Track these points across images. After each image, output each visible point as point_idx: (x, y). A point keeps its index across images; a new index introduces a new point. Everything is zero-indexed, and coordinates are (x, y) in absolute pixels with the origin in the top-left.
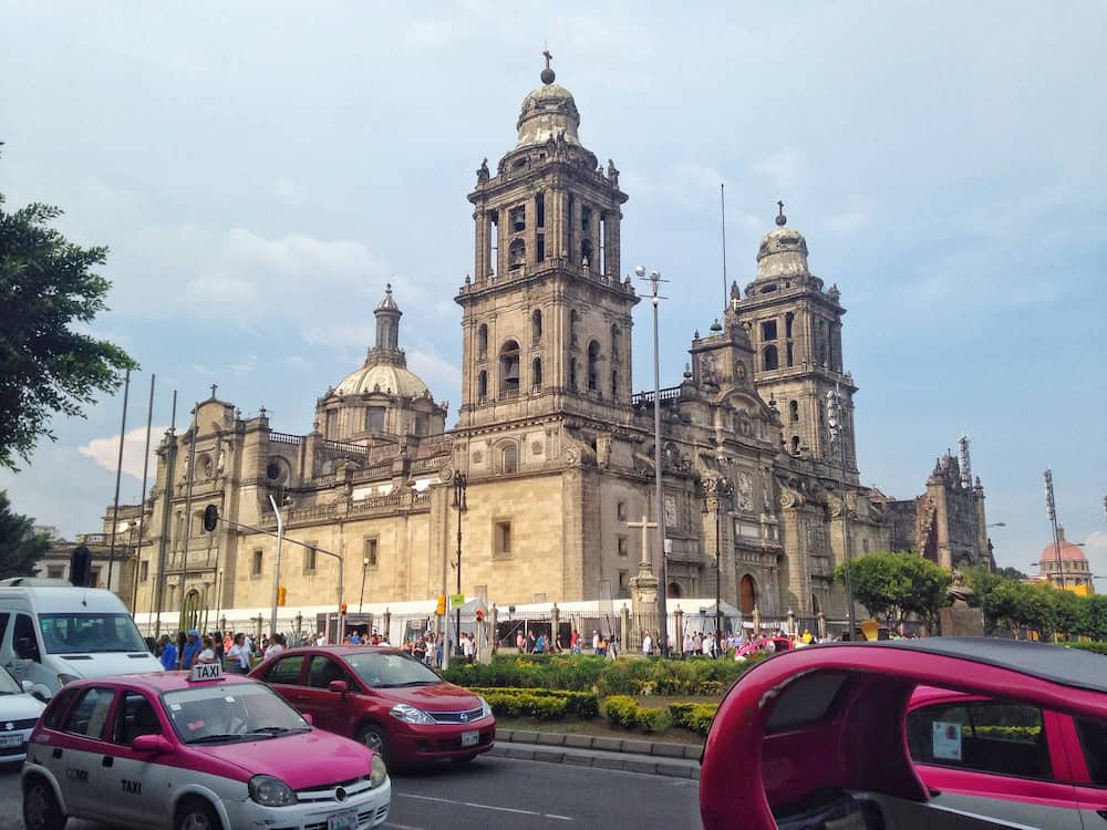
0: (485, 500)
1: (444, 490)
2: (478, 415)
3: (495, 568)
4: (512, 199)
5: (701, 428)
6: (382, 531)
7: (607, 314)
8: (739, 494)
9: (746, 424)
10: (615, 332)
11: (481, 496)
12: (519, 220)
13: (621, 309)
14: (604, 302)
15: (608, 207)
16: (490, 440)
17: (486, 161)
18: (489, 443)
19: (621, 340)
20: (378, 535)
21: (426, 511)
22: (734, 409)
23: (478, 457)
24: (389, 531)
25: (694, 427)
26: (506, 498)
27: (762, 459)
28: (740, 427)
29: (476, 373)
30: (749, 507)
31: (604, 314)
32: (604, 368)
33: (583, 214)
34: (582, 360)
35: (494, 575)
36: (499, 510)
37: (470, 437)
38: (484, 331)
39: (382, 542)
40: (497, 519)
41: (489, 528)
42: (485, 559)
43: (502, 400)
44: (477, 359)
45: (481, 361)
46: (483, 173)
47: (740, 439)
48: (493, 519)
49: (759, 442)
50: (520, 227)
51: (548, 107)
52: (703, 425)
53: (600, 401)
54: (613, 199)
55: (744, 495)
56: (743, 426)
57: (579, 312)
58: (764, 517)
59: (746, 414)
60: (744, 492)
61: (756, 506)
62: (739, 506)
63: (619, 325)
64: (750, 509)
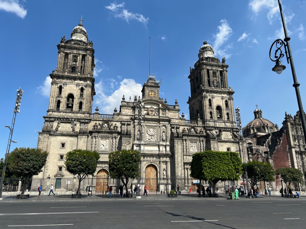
5: (127, 115)
7: (77, 85)
8: (148, 136)
9: (152, 111)
10: (82, 89)
14: (76, 82)
25: (123, 115)
27: (161, 122)
30: (154, 140)
34: (64, 101)
47: (147, 117)
49: (160, 117)
52: (129, 114)
53: (72, 112)
55: (151, 136)
56: (150, 112)
57: (63, 86)
58: (161, 143)
59: (153, 108)
60: (150, 135)
61: (158, 139)
62: (148, 140)
63: (84, 88)
64: (154, 141)
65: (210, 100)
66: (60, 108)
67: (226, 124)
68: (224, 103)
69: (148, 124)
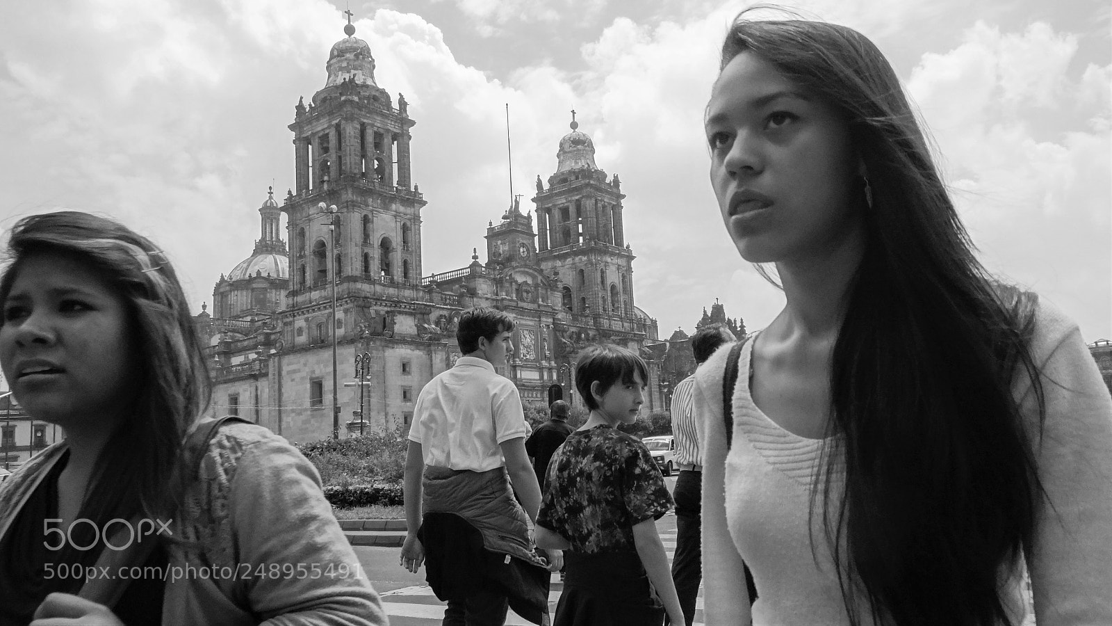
0: (305, 365)
1: (276, 359)
2: (300, 299)
3: (313, 416)
4: (319, 129)
5: (487, 299)
6: (241, 391)
7: (397, 215)
8: (522, 347)
9: (528, 292)
10: (405, 229)
11: (302, 361)
12: (325, 145)
13: (410, 211)
14: (394, 207)
15: (398, 131)
16: (308, 318)
17: (301, 98)
18: (307, 320)
19: (410, 235)
20: (238, 394)
21: (266, 375)
22: (516, 282)
23: (300, 331)
24: (245, 391)
25: (480, 298)
26: (318, 363)
27: (543, 319)
28: (522, 295)
29: (297, 266)
30: (531, 356)
31: (395, 216)
32: (397, 257)
33: (375, 138)
34: (376, 253)
35: (313, 421)
36: (313, 372)
37: (294, 316)
38: (302, 234)
39: (241, 399)
40: (314, 378)
41: (308, 386)
42: (306, 410)
43: (315, 287)
44: (298, 255)
45: (301, 257)
46: (300, 108)
47: (521, 304)
48: (311, 379)
49: (539, 306)
50: (326, 150)
51: (348, 55)
52: (489, 296)
53: (393, 283)
54: (402, 124)
55: (527, 347)
56: (525, 294)
57: (370, 217)
58: (544, 363)
59: (528, 285)
60: (526, 345)
61: (537, 355)
62: (522, 356)
63: (408, 224)
64: (532, 358)
65: (602, 272)
66: (372, 274)
67: (626, 324)
68: (621, 278)
69: (523, 322)
